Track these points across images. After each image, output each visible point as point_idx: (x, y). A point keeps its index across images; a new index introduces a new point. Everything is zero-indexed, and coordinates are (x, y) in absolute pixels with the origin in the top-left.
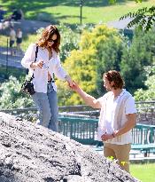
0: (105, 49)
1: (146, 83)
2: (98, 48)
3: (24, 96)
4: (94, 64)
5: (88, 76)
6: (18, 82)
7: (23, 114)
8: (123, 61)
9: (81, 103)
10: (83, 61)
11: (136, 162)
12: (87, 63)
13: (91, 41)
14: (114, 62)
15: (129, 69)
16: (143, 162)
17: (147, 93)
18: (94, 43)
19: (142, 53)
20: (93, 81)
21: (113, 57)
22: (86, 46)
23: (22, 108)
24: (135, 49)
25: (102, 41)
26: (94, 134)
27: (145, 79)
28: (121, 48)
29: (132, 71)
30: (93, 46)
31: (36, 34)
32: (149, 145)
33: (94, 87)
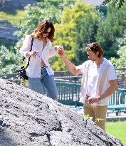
0: (83, 23)
1: (119, 52)
2: (77, 23)
3: (13, 63)
4: (74, 36)
5: (68, 46)
6: (8, 51)
7: (12, 79)
8: (98, 33)
9: (62, 69)
10: (64, 33)
11: (109, 120)
12: (67, 35)
13: (71, 16)
14: (90, 34)
15: (104, 40)
16: (115, 120)
17: (119, 61)
18: (73, 17)
19: (115, 27)
20: (73, 50)
21: (90, 29)
22: (67, 20)
23: (11, 73)
24: (109, 23)
25: (81, 16)
26: (73, 96)
27: (118, 49)
28: (97, 22)
29: (106, 42)
30: (72, 20)
31: (24, 9)
32: (120, 106)
33: (73, 55)
